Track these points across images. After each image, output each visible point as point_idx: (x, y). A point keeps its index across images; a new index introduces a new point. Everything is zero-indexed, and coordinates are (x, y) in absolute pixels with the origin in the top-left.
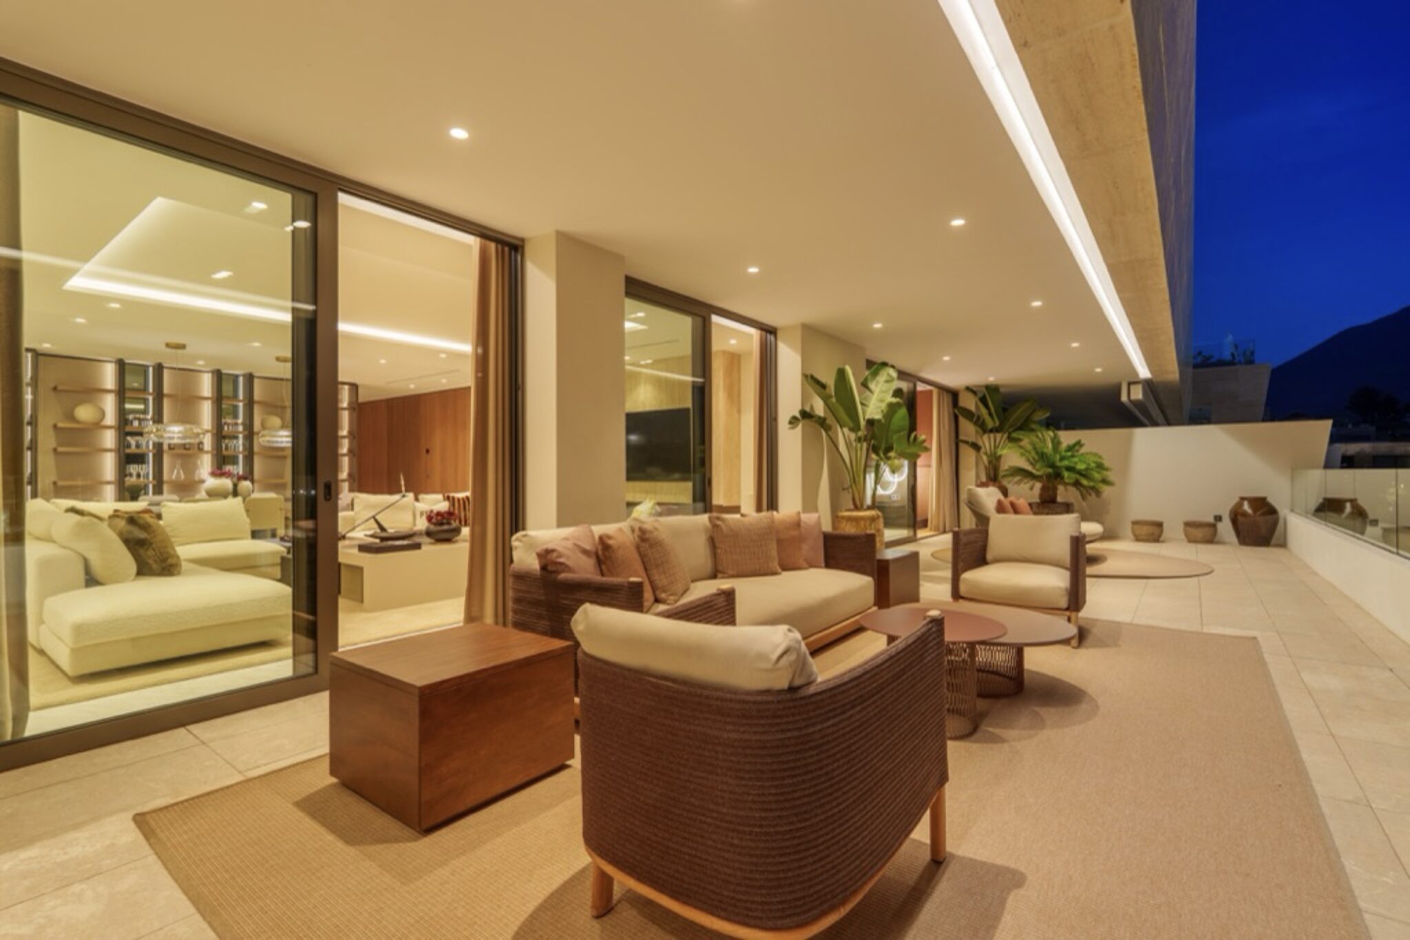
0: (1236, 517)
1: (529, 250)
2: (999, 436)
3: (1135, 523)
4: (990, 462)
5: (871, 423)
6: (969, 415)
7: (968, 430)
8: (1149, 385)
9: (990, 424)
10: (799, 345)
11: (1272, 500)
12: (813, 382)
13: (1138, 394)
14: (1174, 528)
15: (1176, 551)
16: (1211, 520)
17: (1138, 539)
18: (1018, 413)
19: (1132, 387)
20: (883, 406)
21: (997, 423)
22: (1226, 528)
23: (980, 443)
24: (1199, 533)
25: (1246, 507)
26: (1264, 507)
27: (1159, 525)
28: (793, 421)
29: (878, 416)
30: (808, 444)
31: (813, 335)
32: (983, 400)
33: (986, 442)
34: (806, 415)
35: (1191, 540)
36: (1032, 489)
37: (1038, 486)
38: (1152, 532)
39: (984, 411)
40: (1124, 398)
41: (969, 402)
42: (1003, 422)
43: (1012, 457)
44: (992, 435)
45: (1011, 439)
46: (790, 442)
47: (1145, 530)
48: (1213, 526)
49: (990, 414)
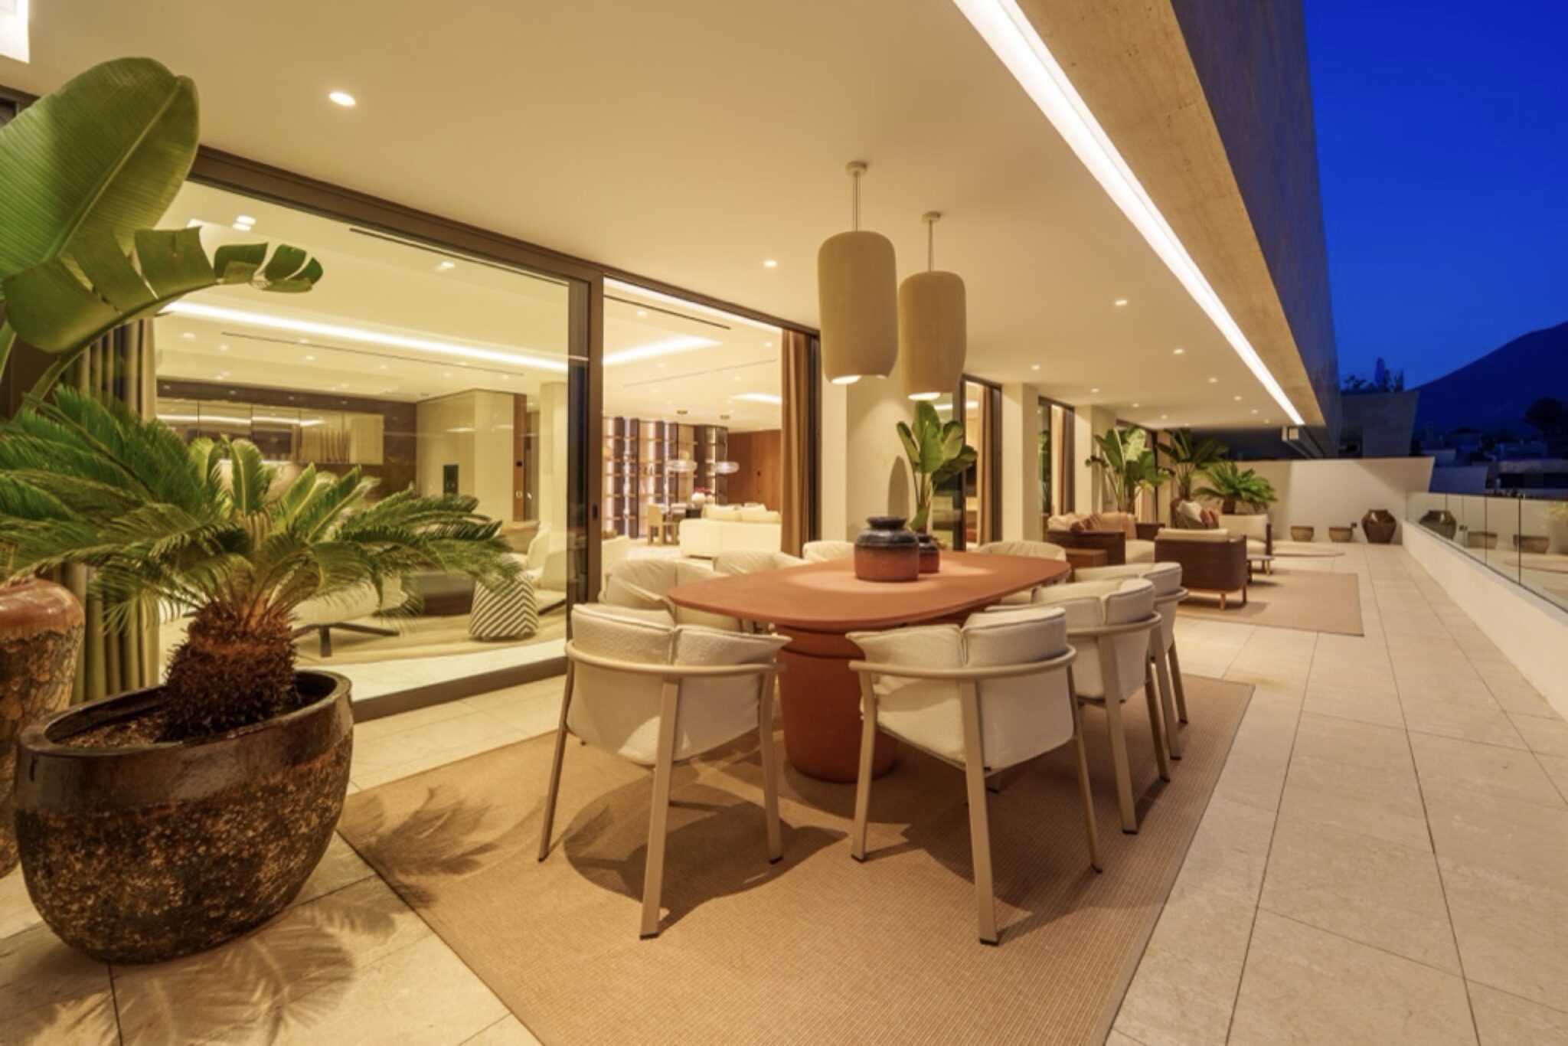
0: (1367, 524)
1: (1004, 390)
2: (1189, 465)
3: (1293, 528)
4: (1183, 484)
5: (1129, 463)
6: (1165, 449)
7: (1165, 459)
8: (1303, 430)
9: (1183, 456)
10: (1090, 418)
11: (1392, 512)
12: (1096, 438)
13: (1295, 435)
14: (1322, 531)
15: (1322, 544)
16: (1349, 525)
17: (1295, 539)
18: (1203, 449)
19: (1291, 431)
20: (1139, 453)
21: (1189, 456)
22: (1359, 532)
23: (1174, 469)
24: (1339, 535)
25: (1373, 516)
26: (1386, 517)
27: (1311, 529)
28: (1088, 462)
29: (1134, 458)
30: (1095, 473)
31: (1099, 412)
32: (1178, 438)
33: (1180, 469)
34: (1094, 458)
35: (1334, 540)
36: (1218, 503)
37: (1222, 502)
38: (1306, 534)
39: (1178, 447)
40: (1284, 438)
41: (1166, 441)
42: (1193, 454)
43: (1200, 480)
44: (1184, 465)
45: (1198, 467)
46: (1083, 476)
47: (1301, 533)
48: (1350, 530)
49: (1183, 449)
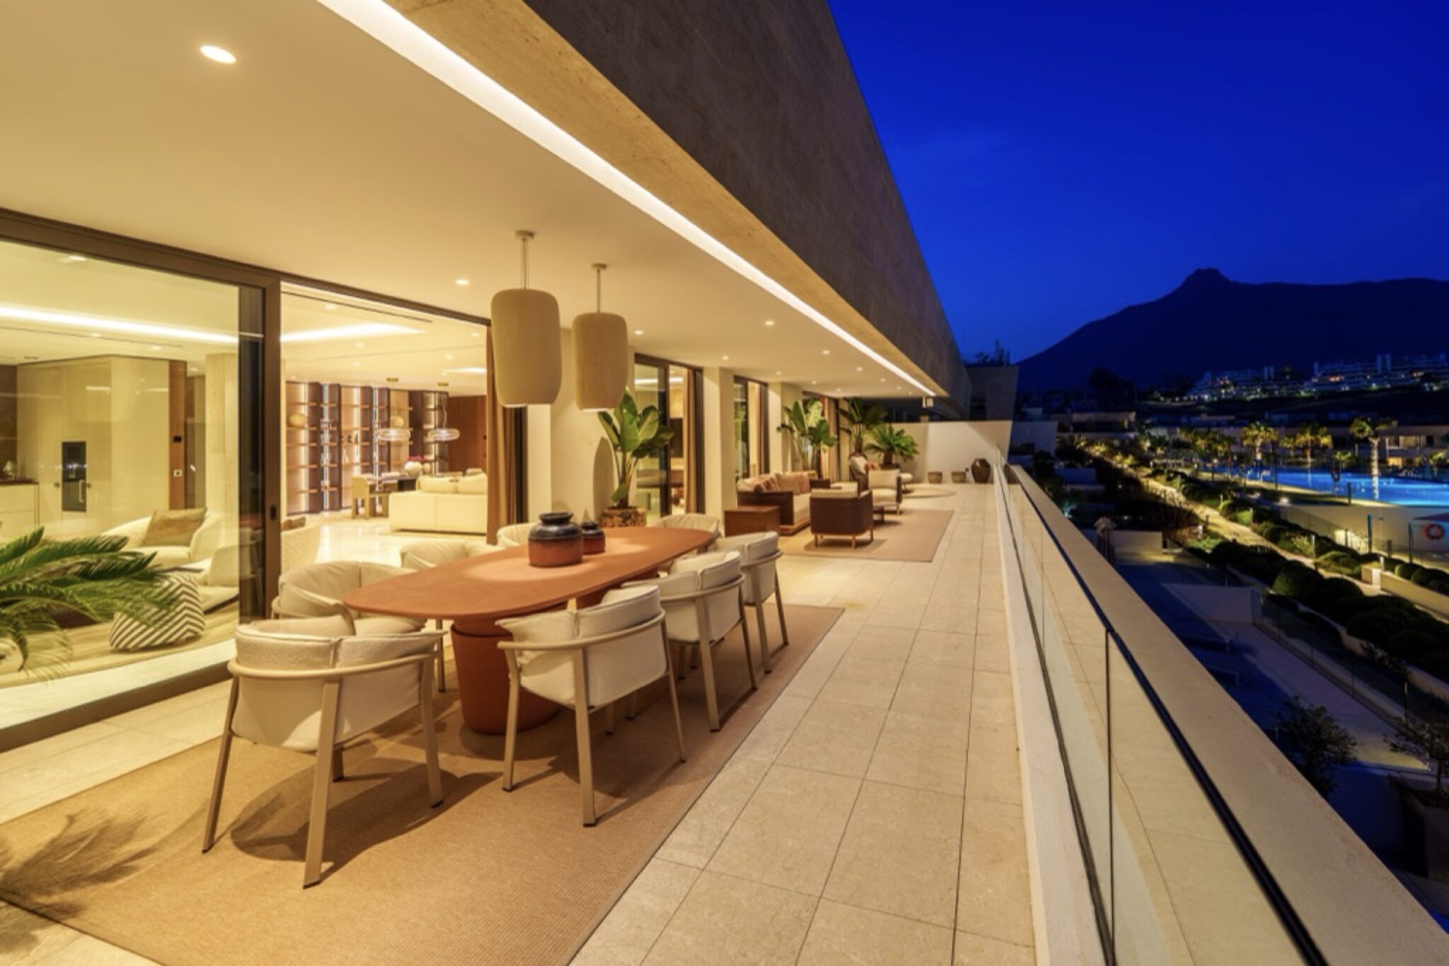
0: (974, 468)
1: (705, 372)
2: (861, 426)
3: (930, 474)
4: (857, 441)
5: (811, 428)
6: (845, 413)
7: (845, 422)
8: (936, 399)
9: (857, 419)
10: (780, 392)
11: (989, 461)
12: (786, 409)
13: (930, 403)
14: (947, 476)
15: (948, 486)
16: (964, 470)
17: (931, 482)
18: (871, 413)
19: (928, 401)
20: (817, 420)
21: (861, 419)
22: (969, 475)
23: (851, 429)
24: (958, 478)
25: (978, 464)
26: (984, 463)
27: (940, 474)
28: (778, 429)
29: (814, 425)
30: (784, 438)
31: (786, 387)
32: (853, 405)
33: (855, 429)
34: (783, 426)
35: (955, 482)
36: (879, 456)
37: (883, 455)
38: (937, 478)
39: (853, 412)
40: (924, 405)
41: (845, 406)
42: (863, 418)
43: (869, 439)
44: (858, 426)
45: (868, 428)
46: (776, 439)
47: (933, 477)
48: (964, 474)
49: (857, 413)
